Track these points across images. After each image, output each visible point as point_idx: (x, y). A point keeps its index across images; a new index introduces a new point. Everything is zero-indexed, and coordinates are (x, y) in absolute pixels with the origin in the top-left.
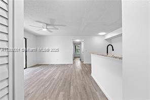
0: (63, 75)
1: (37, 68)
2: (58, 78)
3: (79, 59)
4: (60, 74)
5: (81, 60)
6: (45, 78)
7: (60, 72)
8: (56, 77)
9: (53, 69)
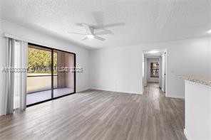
0: (117, 115)
1: (86, 95)
2: (106, 120)
3: (157, 86)
4: (111, 113)
5: (160, 88)
6: (86, 115)
7: (114, 107)
8: (102, 118)
9: (106, 100)
